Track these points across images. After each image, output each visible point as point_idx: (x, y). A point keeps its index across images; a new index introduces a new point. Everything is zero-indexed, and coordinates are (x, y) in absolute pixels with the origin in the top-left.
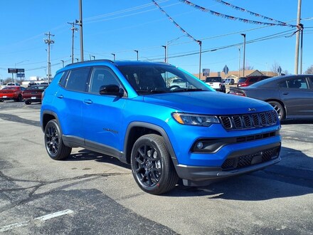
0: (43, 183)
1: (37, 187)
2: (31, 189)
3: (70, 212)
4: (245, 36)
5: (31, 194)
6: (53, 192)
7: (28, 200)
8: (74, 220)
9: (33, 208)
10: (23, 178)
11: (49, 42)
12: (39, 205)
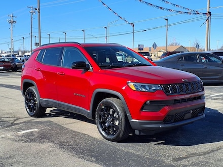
0: (18, 119)
1: (15, 120)
2: (12, 121)
3: (36, 130)
4: (167, 20)
5: (12, 123)
6: (25, 122)
7: (11, 126)
8: (38, 133)
9: (15, 129)
10: (6, 116)
11: (12, 23)
12: (18, 128)
